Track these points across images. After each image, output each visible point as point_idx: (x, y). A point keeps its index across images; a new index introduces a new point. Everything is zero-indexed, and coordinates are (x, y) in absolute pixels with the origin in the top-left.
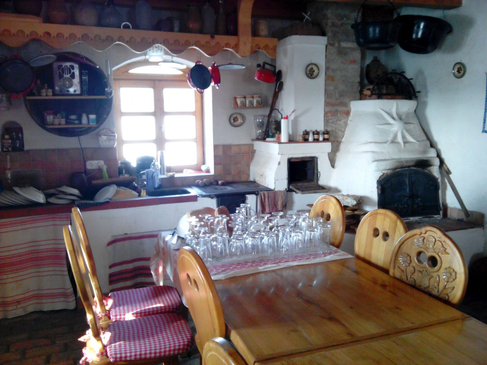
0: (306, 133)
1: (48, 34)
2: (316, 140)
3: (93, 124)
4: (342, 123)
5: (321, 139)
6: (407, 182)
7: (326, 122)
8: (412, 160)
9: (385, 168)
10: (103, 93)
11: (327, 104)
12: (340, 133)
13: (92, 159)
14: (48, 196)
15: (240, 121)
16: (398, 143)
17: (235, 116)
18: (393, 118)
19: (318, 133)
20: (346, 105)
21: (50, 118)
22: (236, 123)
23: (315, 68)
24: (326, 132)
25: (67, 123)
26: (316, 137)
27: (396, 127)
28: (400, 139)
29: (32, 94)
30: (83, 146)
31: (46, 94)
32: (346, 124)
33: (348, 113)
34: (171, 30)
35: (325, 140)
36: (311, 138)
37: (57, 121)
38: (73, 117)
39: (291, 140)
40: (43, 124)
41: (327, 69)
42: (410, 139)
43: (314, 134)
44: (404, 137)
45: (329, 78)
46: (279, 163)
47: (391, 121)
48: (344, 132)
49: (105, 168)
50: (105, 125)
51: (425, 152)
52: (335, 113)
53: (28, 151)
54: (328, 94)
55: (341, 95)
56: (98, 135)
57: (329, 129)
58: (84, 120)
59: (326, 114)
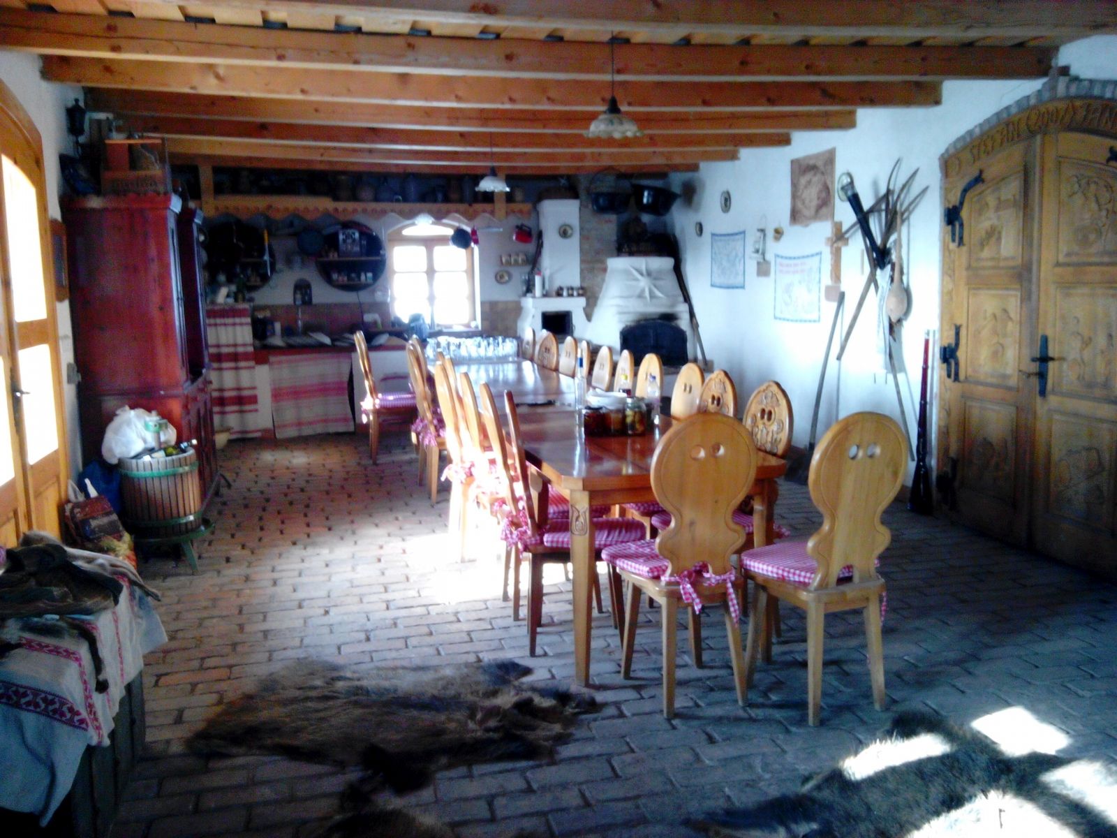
0: (561, 289)
1: (336, 210)
2: (571, 295)
3: (370, 281)
4: (599, 279)
5: (575, 293)
6: (652, 334)
7: (583, 278)
8: (655, 314)
9: (628, 320)
10: (378, 254)
11: (582, 261)
12: (597, 289)
13: (369, 312)
14: (333, 340)
15: (506, 278)
16: (645, 298)
17: (501, 273)
18: (642, 274)
19: (572, 289)
20: (603, 262)
21: (335, 276)
22: (502, 281)
23: (568, 229)
24: (582, 288)
25: (348, 280)
26: (570, 292)
27: (644, 283)
28: (647, 294)
29: (321, 256)
30: (361, 301)
31: (333, 256)
32: (603, 280)
33: (605, 270)
34: (435, 201)
35: (579, 295)
36: (565, 293)
37: (340, 278)
38: (353, 275)
39: (546, 295)
40: (329, 280)
41: (582, 229)
42: (658, 294)
43: (568, 289)
44: (651, 292)
45: (584, 238)
46: (533, 316)
47: (639, 277)
48: (601, 288)
49: (379, 321)
50: (379, 282)
51: (673, 305)
52: (592, 270)
53: (315, 305)
54: (582, 251)
55: (598, 253)
56: (374, 292)
57: (585, 285)
58: (363, 277)
59: (582, 271)
